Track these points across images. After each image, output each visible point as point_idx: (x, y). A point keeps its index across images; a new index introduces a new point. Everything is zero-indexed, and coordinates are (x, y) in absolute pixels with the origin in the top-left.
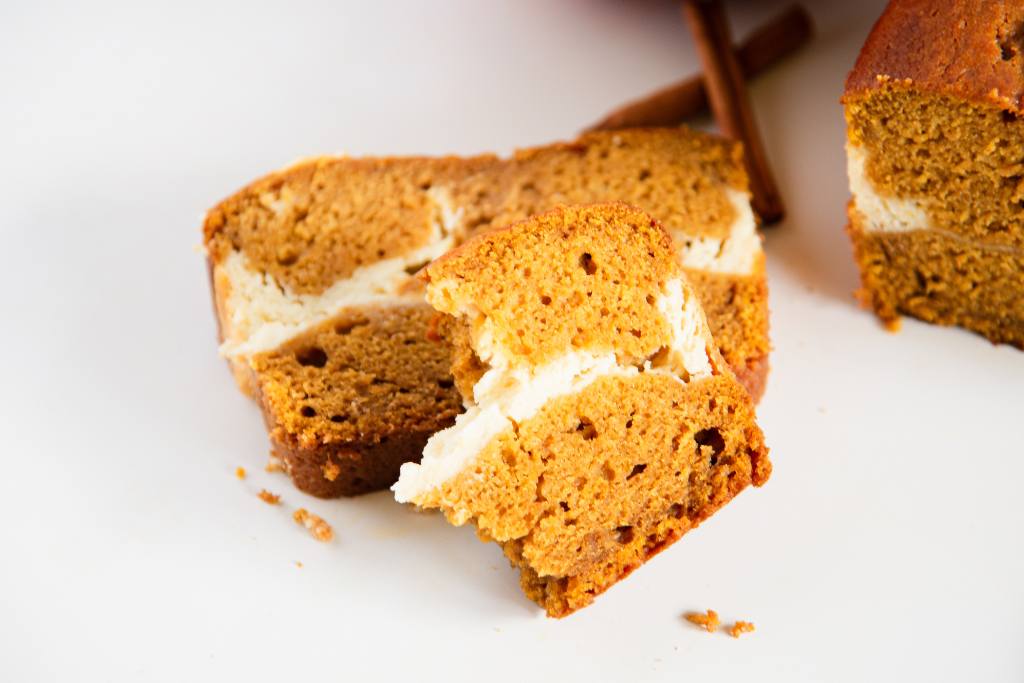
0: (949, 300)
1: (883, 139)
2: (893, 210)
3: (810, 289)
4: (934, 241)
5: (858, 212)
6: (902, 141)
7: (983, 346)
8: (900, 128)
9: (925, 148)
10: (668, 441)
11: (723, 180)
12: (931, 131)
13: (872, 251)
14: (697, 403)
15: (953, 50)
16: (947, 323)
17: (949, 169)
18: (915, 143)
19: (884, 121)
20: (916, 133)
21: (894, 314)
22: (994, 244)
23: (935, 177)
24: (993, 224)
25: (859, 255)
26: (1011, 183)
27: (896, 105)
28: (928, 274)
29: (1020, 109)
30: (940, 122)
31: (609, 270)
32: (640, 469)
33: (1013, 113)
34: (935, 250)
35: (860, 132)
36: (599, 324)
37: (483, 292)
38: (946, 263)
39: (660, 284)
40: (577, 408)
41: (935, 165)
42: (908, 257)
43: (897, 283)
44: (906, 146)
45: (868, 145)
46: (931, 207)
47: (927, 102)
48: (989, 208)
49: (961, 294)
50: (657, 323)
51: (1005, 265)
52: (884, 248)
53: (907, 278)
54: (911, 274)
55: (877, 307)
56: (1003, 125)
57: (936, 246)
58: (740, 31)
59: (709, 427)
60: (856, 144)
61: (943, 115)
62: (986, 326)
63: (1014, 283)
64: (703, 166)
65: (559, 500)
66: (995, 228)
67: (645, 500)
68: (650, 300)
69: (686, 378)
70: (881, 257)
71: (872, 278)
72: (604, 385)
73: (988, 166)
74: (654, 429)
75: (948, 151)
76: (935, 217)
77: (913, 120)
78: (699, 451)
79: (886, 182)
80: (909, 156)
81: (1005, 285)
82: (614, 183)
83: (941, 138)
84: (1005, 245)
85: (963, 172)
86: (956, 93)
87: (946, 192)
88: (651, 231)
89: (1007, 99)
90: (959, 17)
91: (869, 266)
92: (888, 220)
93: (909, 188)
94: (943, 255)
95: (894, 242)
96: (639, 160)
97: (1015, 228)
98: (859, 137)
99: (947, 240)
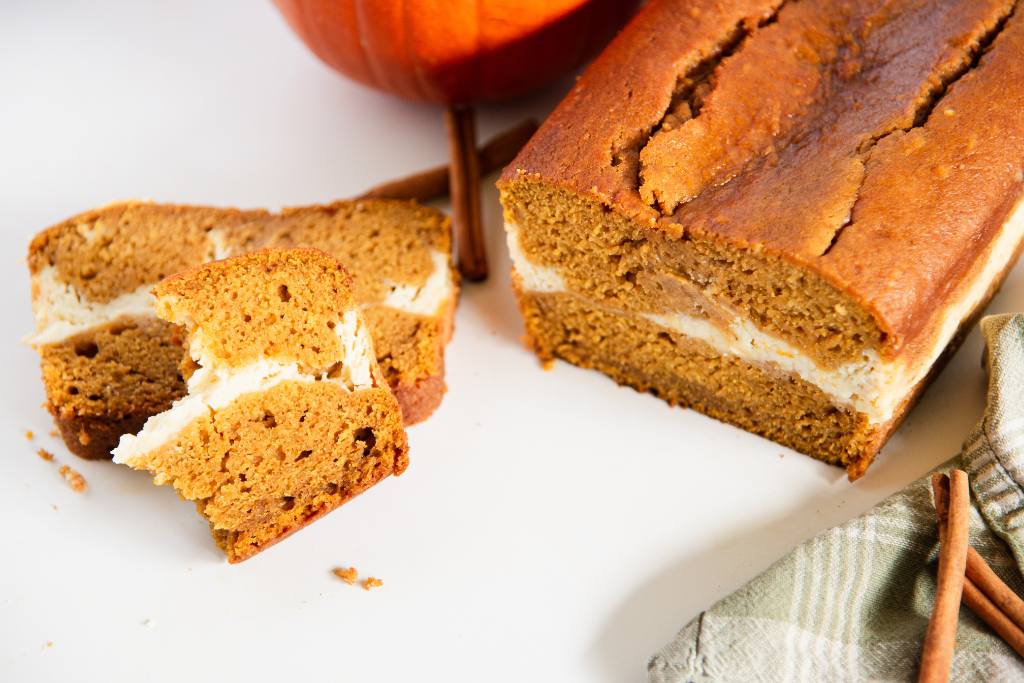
0: (587, 349)
1: (527, 218)
2: (541, 275)
3: (494, 333)
4: (571, 301)
5: (517, 275)
6: (540, 222)
8: (536, 211)
9: (555, 228)
10: (331, 435)
11: (431, 243)
12: (557, 215)
13: (531, 307)
14: (357, 407)
15: (575, 155)
16: (587, 367)
17: (573, 246)
18: (549, 224)
19: (526, 205)
20: (547, 216)
21: (549, 356)
22: (610, 307)
23: (565, 252)
24: (608, 291)
25: (522, 307)
26: (614, 261)
27: (531, 192)
28: (570, 327)
29: (613, 203)
30: (562, 209)
31: (300, 299)
32: (306, 454)
33: (608, 206)
34: (572, 309)
35: (511, 211)
36: (287, 340)
37: (198, 307)
38: (581, 319)
39: (340, 314)
40: (263, 403)
41: (564, 242)
42: (555, 313)
43: (550, 333)
44: (543, 226)
45: (518, 223)
46: (566, 275)
47: (551, 192)
48: (603, 278)
49: (594, 345)
50: (333, 343)
51: (619, 324)
52: (538, 304)
53: (557, 329)
54: (559, 326)
55: (537, 349)
56: (603, 215)
57: (572, 305)
59: (364, 427)
60: (510, 221)
61: (563, 204)
62: (613, 370)
63: (627, 339)
64: (419, 232)
65: (238, 472)
66: (609, 294)
67: (307, 478)
68: (331, 325)
69: (352, 389)
70: (537, 311)
71: (533, 327)
72: (286, 388)
73: (597, 245)
74: (322, 424)
75: (571, 231)
76: (569, 282)
77: (545, 206)
78: (354, 445)
79: (534, 253)
80: (546, 233)
81: (622, 340)
82: (349, 238)
83: (564, 222)
84: (618, 309)
85: (582, 248)
86: (569, 187)
87: (574, 264)
88: (337, 273)
89: (603, 195)
90: (587, 131)
91: (529, 318)
92: (538, 283)
93: (549, 259)
94: (578, 313)
95: (544, 300)
96: (373, 222)
97: (622, 296)
98: (511, 216)
99: (579, 301)
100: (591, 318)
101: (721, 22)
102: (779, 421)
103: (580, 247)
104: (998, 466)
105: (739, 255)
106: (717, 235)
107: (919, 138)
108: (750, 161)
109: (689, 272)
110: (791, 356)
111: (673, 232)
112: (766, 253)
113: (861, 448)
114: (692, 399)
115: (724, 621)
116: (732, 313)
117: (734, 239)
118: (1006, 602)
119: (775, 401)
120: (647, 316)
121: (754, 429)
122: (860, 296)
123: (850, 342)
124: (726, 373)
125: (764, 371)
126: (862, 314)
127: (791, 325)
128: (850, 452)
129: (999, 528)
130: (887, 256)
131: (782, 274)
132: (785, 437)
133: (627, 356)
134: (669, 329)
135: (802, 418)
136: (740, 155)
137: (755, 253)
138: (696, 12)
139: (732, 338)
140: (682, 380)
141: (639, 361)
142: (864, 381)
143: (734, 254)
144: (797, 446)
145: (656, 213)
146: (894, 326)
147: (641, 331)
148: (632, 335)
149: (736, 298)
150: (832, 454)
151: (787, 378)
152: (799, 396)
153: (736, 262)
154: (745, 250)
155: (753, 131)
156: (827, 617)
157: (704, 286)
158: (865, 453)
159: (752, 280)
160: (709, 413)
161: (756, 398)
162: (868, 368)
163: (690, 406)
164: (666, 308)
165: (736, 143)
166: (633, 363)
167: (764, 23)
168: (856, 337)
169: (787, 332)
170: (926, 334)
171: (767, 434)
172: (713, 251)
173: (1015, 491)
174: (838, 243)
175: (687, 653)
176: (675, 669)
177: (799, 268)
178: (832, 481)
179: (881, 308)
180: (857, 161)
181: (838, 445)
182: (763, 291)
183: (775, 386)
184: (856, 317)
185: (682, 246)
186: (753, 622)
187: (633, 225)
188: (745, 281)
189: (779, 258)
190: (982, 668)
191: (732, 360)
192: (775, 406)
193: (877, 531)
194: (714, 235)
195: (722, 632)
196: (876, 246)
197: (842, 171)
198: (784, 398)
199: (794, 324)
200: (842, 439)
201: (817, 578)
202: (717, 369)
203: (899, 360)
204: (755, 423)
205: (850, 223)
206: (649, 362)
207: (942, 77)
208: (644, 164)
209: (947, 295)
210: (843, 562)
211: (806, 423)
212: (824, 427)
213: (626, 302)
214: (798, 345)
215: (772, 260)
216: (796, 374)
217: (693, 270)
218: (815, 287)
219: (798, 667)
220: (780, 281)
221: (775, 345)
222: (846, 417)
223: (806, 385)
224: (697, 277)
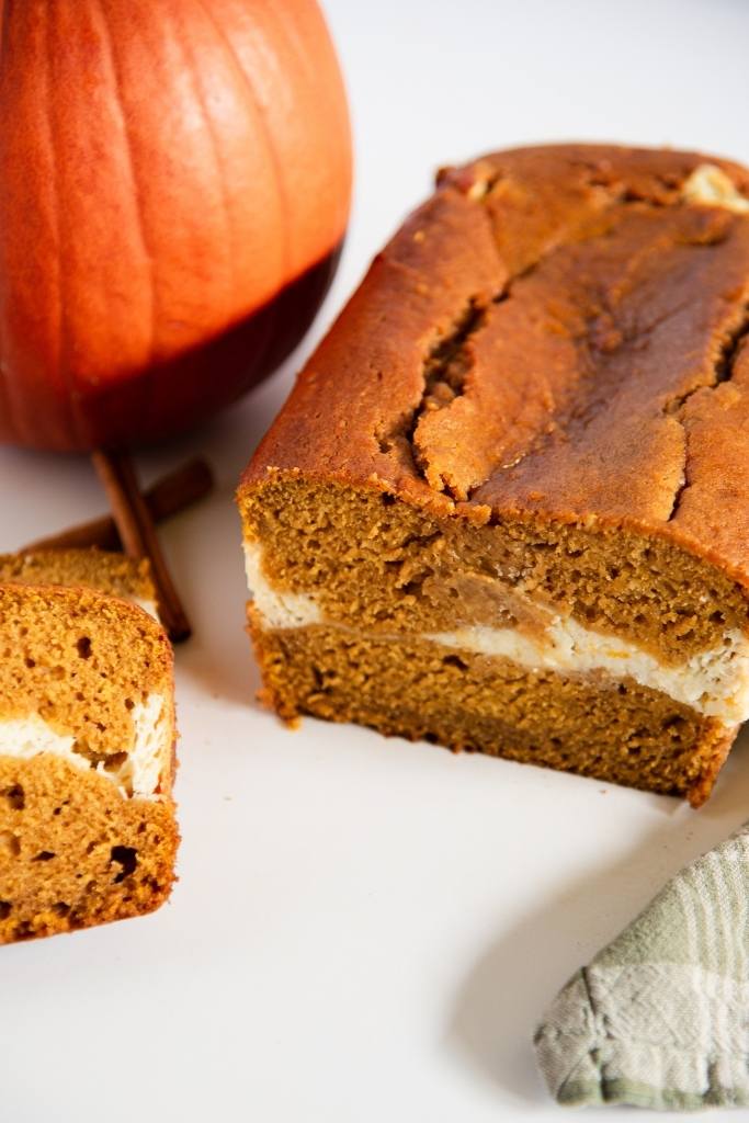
0: (344, 695)
1: (277, 532)
2: (289, 606)
3: (216, 696)
4: (327, 634)
5: (257, 610)
6: (293, 533)
7: (376, 738)
8: (291, 519)
9: (315, 538)
10: (85, 842)
11: (131, 591)
12: (319, 519)
13: (272, 650)
15: (335, 444)
16: (342, 721)
17: (337, 559)
18: (306, 534)
19: (276, 514)
20: (306, 523)
21: (294, 713)
22: (382, 633)
23: (326, 569)
24: (379, 613)
25: (260, 655)
26: (394, 569)
27: (286, 495)
28: (323, 670)
29: (398, 491)
30: (327, 510)
32: (47, 856)
33: (392, 495)
34: (328, 644)
35: (254, 526)
38: (340, 656)
41: (325, 555)
42: (304, 652)
43: (296, 682)
44: (298, 538)
45: (263, 540)
46: (323, 600)
47: (314, 490)
48: (375, 596)
49: (354, 688)
51: (392, 654)
52: (282, 645)
53: (305, 676)
54: (308, 671)
55: (278, 707)
56: (383, 508)
57: (329, 639)
58: (147, 480)
60: (252, 539)
61: (329, 503)
62: (378, 719)
63: (402, 673)
64: (112, 580)
66: (382, 616)
70: (281, 655)
71: (272, 677)
73: (373, 552)
75: (336, 539)
76: (327, 609)
77: (303, 509)
79: (282, 577)
80: (301, 548)
81: (394, 676)
83: (329, 527)
84: (392, 634)
85: (350, 560)
86: (339, 479)
87: (336, 583)
89: (385, 482)
90: (341, 418)
91: (268, 666)
92: (284, 616)
93: (302, 582)
94: (336, 649)
95: (292, 638)
96: (51, 576)
97: (400, 616)
98: (254, 531)
99: (339, 632)
100: (354, 652)
101: (454, 298)
102: (598, 748)
103: (349, 558)
105: (566, 533)
106: (537, 513)
108: (535, 440)
109: (497, 567)
110: (625, 656)
111: (479, 516)
112: (603, 524)
113: (705, 765)
114: (483, 739)
115: (616, 972)
116: (550, 611)
117: (560, 513)
119: (596, 721)
120: (430, 637)
121: (564, 765)
122: (725, 561)
123: (707, 624)
124: (533, 695)
125: (586, 684)
126: (726, 583)
127: (630, 613)
128: (690, 773)
131: (623, 548)
132: (605, 769)
133: (399, 695)
134: (461, 650)
135: (630, 739)
136: (522, 434)
137: (587, 527)
138: (423, 288)
139: (548, 646)
140: (471, 715)
141: (414, 699)
142: (723, 673)
143: (559, 533)
144: (621, 777)
145: (450, 499)
147: (420, 659)
148: (410, 666)
149: (558, 591)
150: (668, 780)
151: (617, 687)
152: (628, 710)
153: (561, 542)
154: (574, 524)
155: (528, 409)
156: (730, 955)
157: (514, 583)
158: (708, 772)
159: (581, 564)
160: (504, 753)
161: (570, 722)
162: (728, 655)
163: (480, 749)
164: (460, 621)
165: (514, 422)
166: (406, 703)
167: (497, 300)
168: (716, 616)
169: (625, 626)
171: (581, 768)
172: (529, 534)
174: (682, 507)
175: (582, 1015)
176: (572, 1036)
177: (646, 537)
181: (676, 766)
182: (595, 576)
183: (598, 702)
184: (718, 589)
185: (490, 533)
186: (651, 967)
187: (424, 516)
188: (570, 566)
189: (620, 528)
191: (543, 676)
192: (596, 729)
194: (532, 512)
195: (618, 984)
196: (727, 505)
197: (657, 432)
198: (608, 716)
199: (635, 611)
200: (682, 757)
201: (709, 909)
202: (521, 692)
204: (565, 757)
205: (687, 485)
206: (428, 700)
207: (728, 332)
208: (422, 447)
210: (730, 889)
211: (634, 744)
212: (659, 745)
213: (405, 623)
214: (637, 639)
215: (610, 532)
216: (630, 679)
217: (501, 563)
218: (665, 558)
219: (714, 1016)
220: (618, 558)
221: (605, 645)
222: (692, 726)
223: (641, 692)
224: (506, 572)
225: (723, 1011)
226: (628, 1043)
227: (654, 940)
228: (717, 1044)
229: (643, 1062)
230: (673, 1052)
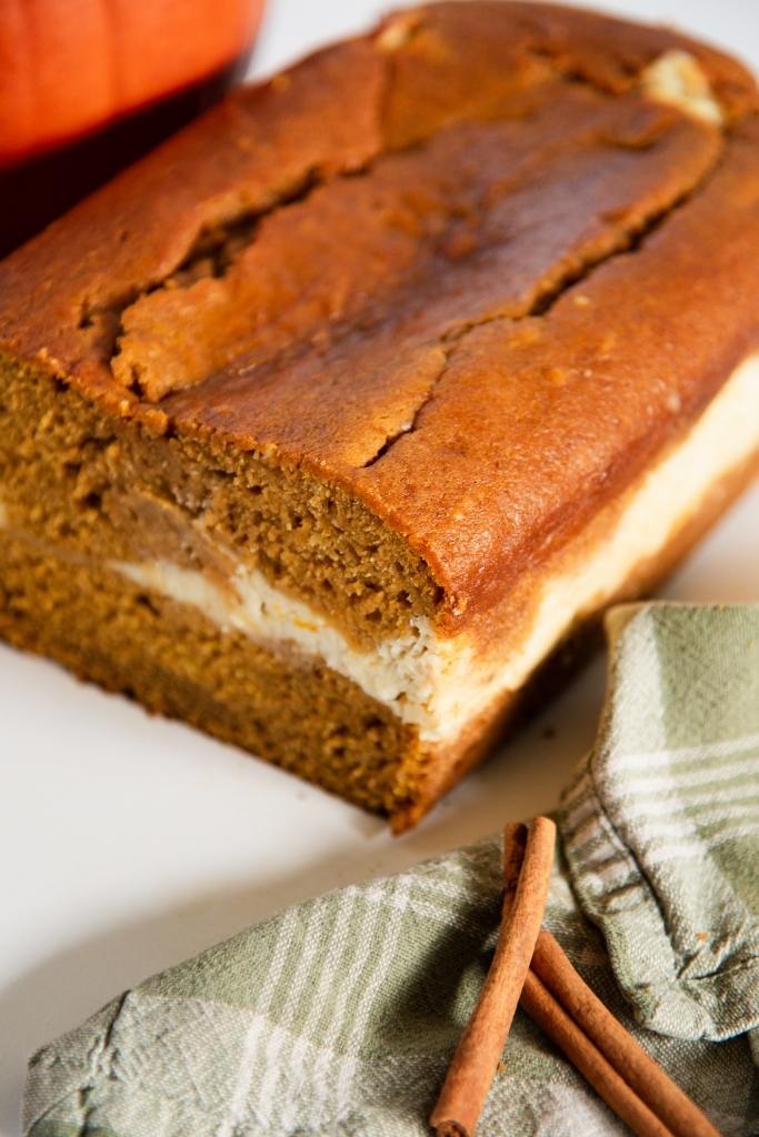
0: (35, 622)
4: (11, 543)
15: (25, 308)
16: (35, 652)
17: (14, 449)
24: (63, 525)
26: (72, 473)
28: (11, 586)
29: (67, 376)
33: (62, 380)
34: (14, 555)
38: (26, 572)
46: (5, 499)
48: (56, 503)
49: (45, 615)
51: (79, 581)
56: (53, 394)
57: (14, 549)
63: (92, 606)
66: (65, 530)
73: (49, 448)
76: (10, 511)
81: (84, 608)
84: (78, 555)
85: (26, 453)
86: (7, 349)
87: (16, 480)
89: (53, 362)
90: (49, 278)
97: (84, 533)
99: (24, 543)
100: (40, 571)
102: (300, 740)
104: (603, 820)
105: (243, 462)
106: (214, 430)
107: (532, 330)
108: (289, 347)
109: (175, 490)
110: (314, 629)
111: (152, 424)
112: (281, 457)
113: (412, 785)
114: (182, 705)
115: (156, 1002)
116: (233, 558)
117: (237, 436)
118: (583, 1009)
119: (294, 707)
120: (116, 566)
121: (268, 755)
122: (408, 529)
123: (394, 604)
124: (228, 661)
125: (278, 657)
126: (410, 557)
127: (314, 576)
128: (396, 792)
129: (594, 910)
130: (456, 477)
131: (302, 492)
132: (310, 768)
133: (92, 633)
134: (148, 589)
135: (333, 734)
136: (275, 338)
137: (265, 458)
138: (246, 143)
139: (234, 601)
140: (167, 673)
141: (107, 642)
142: (412, 669)
143: (236, 459)
144: (326, 782)
145: (133, 397)
146: (454, 579)
147: (109, 593)
148: (98, 599)
149: (239, 533)
151: (310, 668)
152: (326, 698)
153: (239, 473)
154: (252, 452)
155: (300, 309)
156: (316, 1011)
157: (194, 514)
158: (418, 794)
159: (262, 503)
160: (204, 727)
161: (269, 703)
162: (418, 648)
163: (180, 718)
164: (142, 552)
165: (273, 320)
167: (348, 175)
168: (402, 596)
169: (308, 590)
170: (510, 609)
171: (285, 762)
172: (208, 456)
173: (624, 858)
174: (389, 454)
175: (91, 1044)
176: (68, 1067)
177: (325, 482)
178: (369, 834)
179: (438, 551)
180: (438, 352)
181: (381, 781)
182: (276, 522)
183: (294, 682)
184: (402, 563)
185: (165, 446)
186: (198, 1004)
187: (96, 412)
188: (252, 504)
189: (298, 466)
190: (534, 1103)
191: (236, 638)
192: (297, 717)
193: (412, 896)
194: (209, 429)
195: (150, 1017)
196: (444, 462)
197: (413, 361)
198: (306, 703)
199: (318, 574)
200: (386, 770)
201: (310, 952)
202: (216, 654)
203: (462, 637)
204: (269, 745)
206: (121, 645)
207: (584, 258)
208: (126, 329)
209: (547, 555)
210: (353, 934)
211: (337, 743)
212: (362, 748)
213: (89, 544)
214: (323, 610)
215: (288, 468)
216: (321, 660)
217: (180, 487)
218: (346, 513)
219: (257, 1078)
220: (299, 504)
221: (294, 612)
222: (392, 732)
223: (336, 678)
224: (186, 500)
225: (272, 1076)
226: (131, 1086)
227: (218, 973)
228: (253, 1113)
229: (142, 1114)
230: (190, 1110)
